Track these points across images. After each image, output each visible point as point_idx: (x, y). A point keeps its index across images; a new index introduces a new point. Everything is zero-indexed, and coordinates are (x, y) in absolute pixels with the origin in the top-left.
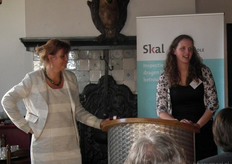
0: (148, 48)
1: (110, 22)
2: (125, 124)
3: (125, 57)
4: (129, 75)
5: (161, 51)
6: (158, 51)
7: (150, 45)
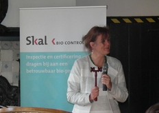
3: (3, 49)
5: (44, 42)
6: (41, 43)
7: (33, 37)
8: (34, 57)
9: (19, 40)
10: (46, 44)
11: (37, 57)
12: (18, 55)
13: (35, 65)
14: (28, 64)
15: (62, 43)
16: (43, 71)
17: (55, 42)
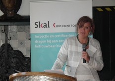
0: (38, 24)
1: (10, 5)
2: (26, 76)
3: (19, 31)
4: (21, 43)
5: (47, 26)
6: (45, 26)
7: (39, 22)
8: (41, 37)
9: (29, 25)
10: (49, 27)
11: (42, 37)
12: (30, 35)
13: (42, 42)
14: (36, 42)
15: (60, 26)
16: (47, 46)
17: (55, 25)
